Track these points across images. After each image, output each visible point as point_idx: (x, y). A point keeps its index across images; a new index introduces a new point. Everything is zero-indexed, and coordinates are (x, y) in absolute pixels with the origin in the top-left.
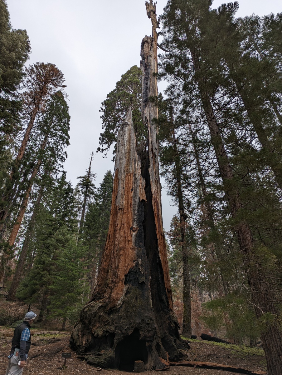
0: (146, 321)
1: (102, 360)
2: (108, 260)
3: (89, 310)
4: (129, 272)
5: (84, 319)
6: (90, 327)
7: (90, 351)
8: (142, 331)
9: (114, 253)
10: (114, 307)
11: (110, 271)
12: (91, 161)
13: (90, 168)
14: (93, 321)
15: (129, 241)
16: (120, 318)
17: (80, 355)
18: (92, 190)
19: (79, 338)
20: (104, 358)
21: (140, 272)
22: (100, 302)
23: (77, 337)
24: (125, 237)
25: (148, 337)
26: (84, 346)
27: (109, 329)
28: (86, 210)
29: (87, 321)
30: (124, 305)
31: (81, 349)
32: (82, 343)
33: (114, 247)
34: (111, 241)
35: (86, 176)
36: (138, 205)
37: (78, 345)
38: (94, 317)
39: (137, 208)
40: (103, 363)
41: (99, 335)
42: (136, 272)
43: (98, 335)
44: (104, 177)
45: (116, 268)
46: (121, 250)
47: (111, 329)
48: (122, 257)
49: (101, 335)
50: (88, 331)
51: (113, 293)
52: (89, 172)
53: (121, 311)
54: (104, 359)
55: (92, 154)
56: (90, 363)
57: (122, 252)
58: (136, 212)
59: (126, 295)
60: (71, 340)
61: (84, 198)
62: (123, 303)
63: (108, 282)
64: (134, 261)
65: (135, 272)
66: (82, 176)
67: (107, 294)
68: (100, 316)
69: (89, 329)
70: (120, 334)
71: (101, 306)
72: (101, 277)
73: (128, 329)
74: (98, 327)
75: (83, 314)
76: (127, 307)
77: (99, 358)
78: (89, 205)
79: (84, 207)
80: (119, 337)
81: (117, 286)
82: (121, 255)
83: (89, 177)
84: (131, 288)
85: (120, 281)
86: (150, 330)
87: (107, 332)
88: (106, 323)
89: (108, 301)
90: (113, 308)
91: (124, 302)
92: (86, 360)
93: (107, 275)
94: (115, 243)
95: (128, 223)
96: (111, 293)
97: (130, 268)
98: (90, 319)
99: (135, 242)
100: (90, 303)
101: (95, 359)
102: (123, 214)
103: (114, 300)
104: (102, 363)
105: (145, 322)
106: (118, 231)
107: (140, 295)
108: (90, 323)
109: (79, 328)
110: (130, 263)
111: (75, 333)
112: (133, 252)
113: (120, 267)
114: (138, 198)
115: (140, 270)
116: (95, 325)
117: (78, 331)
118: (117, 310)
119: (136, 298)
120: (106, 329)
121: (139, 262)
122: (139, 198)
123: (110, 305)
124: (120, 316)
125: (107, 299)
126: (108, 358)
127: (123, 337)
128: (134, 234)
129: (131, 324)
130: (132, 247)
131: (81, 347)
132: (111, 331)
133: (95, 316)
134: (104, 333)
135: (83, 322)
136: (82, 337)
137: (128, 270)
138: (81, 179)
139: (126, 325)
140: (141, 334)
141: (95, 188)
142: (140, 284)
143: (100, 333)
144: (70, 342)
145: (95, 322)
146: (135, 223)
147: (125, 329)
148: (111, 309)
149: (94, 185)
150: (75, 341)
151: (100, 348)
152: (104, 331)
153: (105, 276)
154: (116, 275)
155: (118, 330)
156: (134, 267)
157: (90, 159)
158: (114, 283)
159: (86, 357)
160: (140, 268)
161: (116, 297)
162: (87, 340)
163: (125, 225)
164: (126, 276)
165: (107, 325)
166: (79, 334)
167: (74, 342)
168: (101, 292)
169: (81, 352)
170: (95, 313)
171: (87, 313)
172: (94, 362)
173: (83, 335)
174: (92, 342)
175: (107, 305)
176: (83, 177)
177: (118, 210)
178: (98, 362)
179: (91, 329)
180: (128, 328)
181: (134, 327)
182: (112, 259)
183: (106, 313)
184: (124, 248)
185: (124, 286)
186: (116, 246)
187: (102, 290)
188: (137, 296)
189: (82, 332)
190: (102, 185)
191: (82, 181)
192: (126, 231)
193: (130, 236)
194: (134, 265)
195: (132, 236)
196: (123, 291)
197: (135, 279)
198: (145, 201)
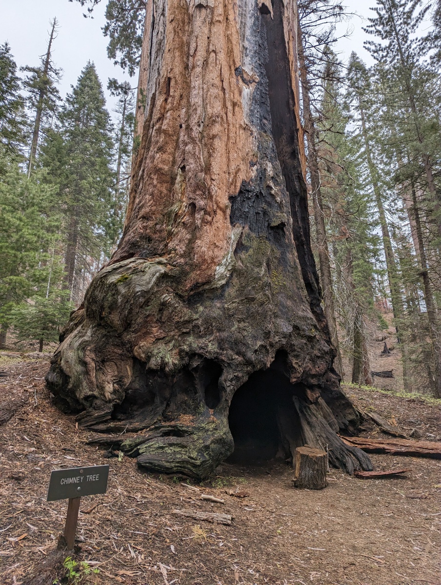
0: (304, 330)
1: (194, 454)
2: (170, 148)
3: (124, 280)
4: (241, 192)
5: (107, 310)
6: (128, 337)
7: (130, 417)
8: (297, 356)
9: (189, 128)
10: (208, 282)
11: (179, 179)
12: (51, 38)
13: (48, 54)
14: (139, 320)
15: (234, 105)
16: (230, 316)
17: (96, 431)
18: (54, 102)
19: (87, 373)
20: (200, 444)
21: (272, 195)
22: (159, 263)
23: (79, 368)
24: (223, 89)
25: (314, 376)
26: (110, 401)
27: (201, 348)
28: (40, 141)
29: (115, 318)
30: (235, 280)
31: (97, 408)
32: (102, 388)
33: (187, 112)
34: (177, 94)
35: (39, 69)
36: (253, 15)
37: (87, 398)
38: (141, 307)
39: (250, 22)
40: (198, 462)
41: (167, 364)
42: (259, 196)
43: (164, 364)
44: (80, 74)
45: (202, 171)
46: (214, 121)
47: (207, 346)
48: (219, 144)
49: (174, 364)
50: (120, 352)
51: (198, 242)
52: (47, 63)
53: (229, 295)
54: (200, 451)
55: (55, 23)
56: (149, 469)
57: (217, 129)
58: (248, 32)
59: (236, 252)
60: (54, 377)
61: (35, 114)
62: (231, 275)
63: (175, 208)
64: (253, 165)
65: (257, 196)
66: (31, 66)
67: (176, 242)
68: (164, 305)
69: (123, 344)
70: (240, 364)
71: (164, 276)
72: (152, 194)
73: (264, 351)
74: (158, 339)
75: (99, 295)
76: (244, 287)
77: (183, 447)
78: (48, 131)
79: (36, 133)
80: (240, 375)
81: (210, 223)
82: (214, 137)
83: (46, 72)
84: (248, 236)
85: (218, 211)
86: (318, 357)
87: (192, 355)
88: (187, 328)
89: (186, 263)
90: (204, 284)
91: (234, 271)
92: (133, 452)
93: (170, 190)
94: (188, 102)
95: (230, 53)
96: (191, 241)
97: (244, 182)
98: (131, 309)
99: (251, 113)
100: (126, 262)
101: (169, 450)
102: (212, 23)
103: (205, 260)
104: (195, 466)
105: (302, 333)
106: (198, 70)
107: (276, 258)
108: (127, 325)
109: (86, 338)
110: (242, 167)
111: (71, 355)
112: (247, 139)
113: (215, 168)
115: (273, 192)
116: (147, 333)
117: (83, 347)
118: (218, 293)
119: (268, 265)
120: (190, 346)
121: (265, 169)
123: (194, 276)
124: (228, 309)
125: (182, 256)
126: (213, 446)
127: (248, 373)
128: (247, 91)
129: (267, 335)
130: (243, 124)
131: (98, 402)
132: (210, 352)
133: (147, 303)
134: (182, 358)
135: (102, 318)
136: (99, 369)
137: (239, 184)
138: (31, 74)
139: (255, 338)
140: (294, 365)
141: (59, 98)
142: (272, 228)
143: (172, 360)
144: (50, 385)
145: (146, 322)
146: (247, 60)
147: (256, 351)
148: (196, 286)
149: (57, 92)
150: (72, 380)
151: (168, 405)
152: (181, 351)
153: (165, 191)
154: (203, 189)
155: (230, 352)
156: (251, 180)
157: (50, 33)
158: (202, 212)
159: (127, 443)
160: (272, 184)
161: (211, 253)
162: (119, 381)
163: (222, 56)
164: (232, 199)
165: (188, 333)
166: (88, 359)
167: (70, 386)
168: (156, 236)
169: (101, 420)
170: (147, 292)
171: (118, 292)
172: (167, 465)
173: (103, 361)
174: (136, 386)
175: (184, 273)
176: (33, 70)
177: (191, 11)
178: (183, 462)
179: (132, 345)
180: (262, 346)
181: (278, 346)
182: (186, 144)
183: (180, 297)
184: (222, 118)
185: (230, 226)
186: (196, 109)
187: (161, 231)
188: (268, 260)
189: (98, 350)
190: (75, 92)
191: (32, 80)
192: (226, 74)
193: (236, 92)
194: (253, 174)
195: (240, 92)
196: (228, 242)
197: (257, 213)
198: (270, 13)
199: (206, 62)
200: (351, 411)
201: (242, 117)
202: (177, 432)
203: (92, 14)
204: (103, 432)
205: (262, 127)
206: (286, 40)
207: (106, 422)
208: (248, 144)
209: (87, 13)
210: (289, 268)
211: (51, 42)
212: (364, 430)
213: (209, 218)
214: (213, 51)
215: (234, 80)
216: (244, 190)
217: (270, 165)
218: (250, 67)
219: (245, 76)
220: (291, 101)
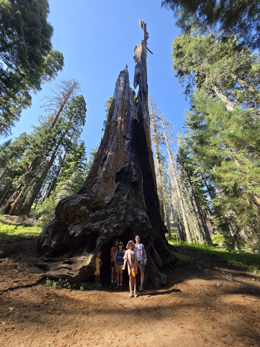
0: (140, 220)
1: (73, 273)
6: (67, 223)
10: (102, 202)
11: (100, 169)
14: (72, 217)
15: (122, 146)
16: (108, 215)
20: (77, 268)
24: (118, 142)
26: (53, 248)
27: (92, 227)
29: (63, 216)
30: (114, 202)
32: (51, 243)
36: (131, 122)
37: (45, 247)
40: (73, 276)
46: (113, 151)
47: (95, 226)
51: (100, 188)
53: (110, 207)
54: (76, 271)
62: (112, 199)
64: (127, 163)
65: (128, 172)
67: (94, 188)
69: (65, 226)
70: (106, 233)
73: (118, 228)
74: (78, 224)
77: (69, 269)
80: (104, 238)
84: (122, 186)
85: (110, 178)
89: (94, 196)
94: (107, 146)
95: (122, 132)
102: (117, 125)
103: (101, 194)
104: (71, 278)
106: (111, 138)
107: (132, 193)
109: (52, 224)
110: (123, 164)
113: (111, 164)
116: (74, 221)
119: (128, 196)
120: (88, 226)
121: (131, 164)
122: (132, 117)
123: (96, 200)
124: (108, 212)
125: (94, 193)
128: (127, 142)
131: (48, 249)
132: (95, 229)
133: (75, 210)
134: (84, 231)
135: (58, 215)
136: (53, 236)
137: (120, 169)
139: (116, 223)
142: (132, 183)
143: (79, 232)
147: (114, 228)
148: (97, 203)
152: (84, 228)
155: (104, 229)
156: (126, 167)
160: (133, 169)
161: (105, 192)
162: (60, 240)
163: (119, 134)
164: (117, 174)
165: (89, 221)
168: (87, 187)
170: (75, 206)
171: (64, 206)
173: (55, 232)
174: (67, 242)
175: (93, 199)
181: (126, 226)
183: (90, 207)
184: (116, 150)
185: (115, 182)
187: (89, 185)
188: (128, 193)
193: (123, 142)
195: (124, 143)
199: (114, 135)
201: (125, 149)
202: (70, 262)
204: (45, 261)
206: (144, 128)
207: (49, 257)
208: (126, 157)
210: (138, 197)
214: (116, 132)
215: (122, 139)
216: (123, 170)
217: (133, 162)
218: (129, 136)
219: (127, 138)
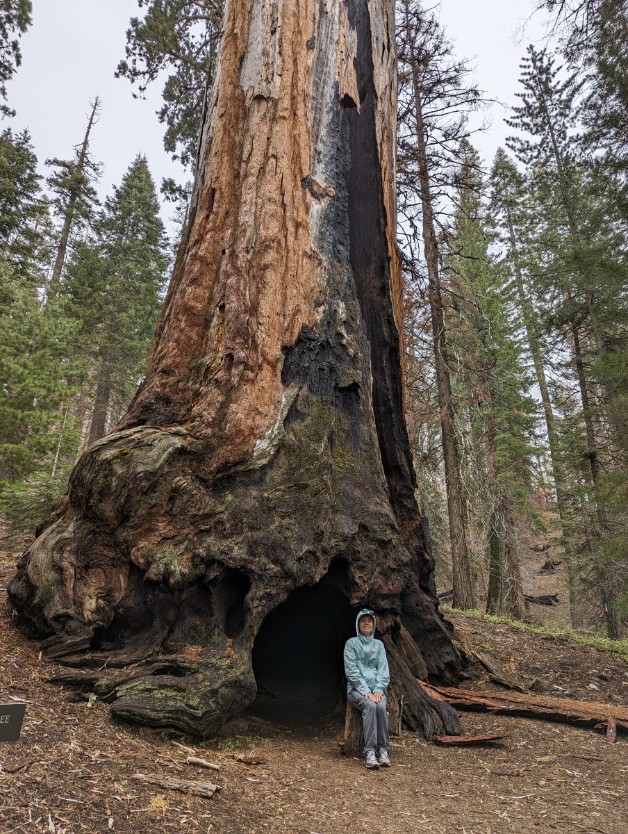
0: (374, 531)
1: (195, 702)
2: (207, 281)
3: (123, 457)
4: (299, 341)
5: (96, 496)
6: (125, 534)
7: (118, 646)
8: (362, 568)
9: (234, 255)
10: (243, 461)
11: (215, 321)
12: (91, 123)
13: (86, 143)
14: (141, 512)
15: (298, 225)
16: (270, 509)
17: (66, 664)
18: (90, 206)
19: (61, 583)
20: (205, 687)
21: (343, 346)
22: (176, 434)
23: (52, 576)
24: (284, 205)
25: (385, 596)
26: (90, 623)
27: (223, 552)
28: (67, 258)
29: (108, 509)
30: (282, 460)
31: (72, 633)
32: (80, 605)
33: (233, 234)
34: (222, 211)
35: (72, 163)
36: (331, 109)
37: (57, 618)
38: (145, 494)
39: (326, 118)
40: (199, 713)
41: (172, 573)
42: (325, 346)
43: (168, 574)
44: (125, 171)
45: (245, 312)
46: (268, 247)
47: (232, 550)
48: (270, 276)
49: (183, 574)
50: (111, 554)
51: (233, 406)
52: (83, 155)
53: (272, 479)
54: (204, 697)
55: (96, 104)
56: (128, 720)
57: (270, 257)
58: (323, 132)
59: (287, 421)
60: (18, 588)
61: (62, 222)
62: (278, 452)
63: (207, 360)
64: (318, 304)
65: (322, 346)
66: (60, 159)
67: (204, 405)
68: (176, 492)
69: (117, 544)
70: (276, 576)
71: (181, 452)
72: (177, 341)
73: (311, 559)
74: (165, 539)
75: (88, 475)
76: (295, 470)
77: (180, 690)
78: (78, 245)
79: (62, 248)
80: (274, 592)
81: (253, 382)
82: (266, 267)
83: (80, 167)
84: (306, 399)
85: (265, 366)
86: (393, 570)
87: (210, 562)
88: (206, 524)
89: (214, 435)
90: (236, 464)
91: (282, 447)
92: (108, 696)
93: (203, 336)
94: (236, 221)
95: (296, 158)
96: (225, 405)
97: (304, 327)
98: (129, 497)
99: (322, 237)
100: (128, 432)
101: (158, 694)
102: (274, 119)
103: (240, 432)
104: (194, 717)
105: (371, 535)
106: (252, 179)
107: (343, 430)
108: (124, 517)
109: (66, 535)
110: (304, 308)
111: (42, 558)
112: (312, 270)
113: (265, 308)
114: (331, 83)
115: (344, 342)
116: (151, 530)
117: (60, 547)
118: (256, 477)
119: (331, 440)
120: (208, 549)
121: (336, 311)
122: (337, 85)
123: (224, 453)
124: (268, 499)
125: (209, 425)
126: (223, 690)
127: (287, 589)
128: (317, 207)
129: (319, 536)
130: (308, 250)
131: (73, 624)
132: (234, 559)
133: (153, 488)
134: (195, 566)
135: (89, 508)
136: (79, 578)
137: (297, 331)
138: (60, 169)
139: (301, 541)
140: (359, 581)
141: (97, 202)
142: (341, 390)
143: (180, 567)
144: (13, 598)
145: (150, 514)
146: (320, 168)
147: (300, 559)
148: (225, 466)
149: (95, 193)
150: (39, 592)
151: (171, 631)
152: (195, 556)
153: (195, 337)
154: (246, 336)
155: (264, 560)
156: (316, 324)
157: (90, 117)
158: (241, 367)
159: (104, 682)
160: (343, 331)
161: (250, 422)
162: (107, 595)
163: (285, 163)
164: (286, 349)
165: (208, 532)
166: (65, 564)
167: (36, 600)
168: (177, 398)
169: (75, 650)
170: (153, 473)
171: (112, 473)
172: (153, 714)
173: (87, 567)
174: (131, 603)
175: (209, 449)
176: (63, 164)
177: (248, 102)
178: (177, 711)
179: (130, 545)
180: (309, 552)
181: (333, 553)
182: (228, 276)
183: (203, 481)
184: (279, 243)
185: (281, 386)
186: (245, 231)
187: (184, 391)
188: (332, 432)
189: (80, 552)
190: (119, 195)
191: (61, 177)
192: (288, 186)
193: (302, 209)
194: (319, 317)
195: (307, 210)
196: (276, 407)
197: (321, 370)
198: (356, 106)
199: (262, 171)
200: (449, 649)
201: (309, 242)
202: (177, 670)
203: (145, 94)
204: (74, 666)
205: (336, 255)
206: (378, 141)
207: (84, 652)
208: (314, 277)
209: (137, 92)
210: (362, 444)
211: (89, 127)
212: (467, 678)
213: (251, 375)
214: (273, 156)
215: (299, 193)
216: (304, 339)
217: (342, 305)
218: (324, 176)
219: (315, 188)
220: (382, 221)
